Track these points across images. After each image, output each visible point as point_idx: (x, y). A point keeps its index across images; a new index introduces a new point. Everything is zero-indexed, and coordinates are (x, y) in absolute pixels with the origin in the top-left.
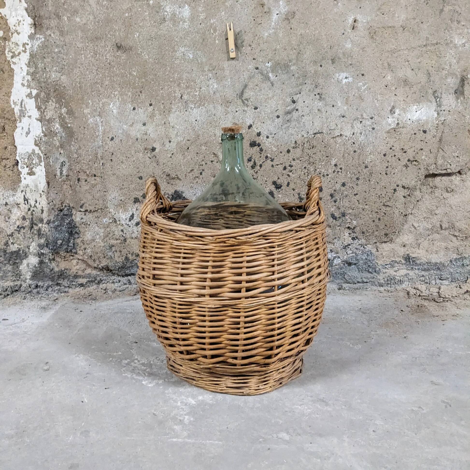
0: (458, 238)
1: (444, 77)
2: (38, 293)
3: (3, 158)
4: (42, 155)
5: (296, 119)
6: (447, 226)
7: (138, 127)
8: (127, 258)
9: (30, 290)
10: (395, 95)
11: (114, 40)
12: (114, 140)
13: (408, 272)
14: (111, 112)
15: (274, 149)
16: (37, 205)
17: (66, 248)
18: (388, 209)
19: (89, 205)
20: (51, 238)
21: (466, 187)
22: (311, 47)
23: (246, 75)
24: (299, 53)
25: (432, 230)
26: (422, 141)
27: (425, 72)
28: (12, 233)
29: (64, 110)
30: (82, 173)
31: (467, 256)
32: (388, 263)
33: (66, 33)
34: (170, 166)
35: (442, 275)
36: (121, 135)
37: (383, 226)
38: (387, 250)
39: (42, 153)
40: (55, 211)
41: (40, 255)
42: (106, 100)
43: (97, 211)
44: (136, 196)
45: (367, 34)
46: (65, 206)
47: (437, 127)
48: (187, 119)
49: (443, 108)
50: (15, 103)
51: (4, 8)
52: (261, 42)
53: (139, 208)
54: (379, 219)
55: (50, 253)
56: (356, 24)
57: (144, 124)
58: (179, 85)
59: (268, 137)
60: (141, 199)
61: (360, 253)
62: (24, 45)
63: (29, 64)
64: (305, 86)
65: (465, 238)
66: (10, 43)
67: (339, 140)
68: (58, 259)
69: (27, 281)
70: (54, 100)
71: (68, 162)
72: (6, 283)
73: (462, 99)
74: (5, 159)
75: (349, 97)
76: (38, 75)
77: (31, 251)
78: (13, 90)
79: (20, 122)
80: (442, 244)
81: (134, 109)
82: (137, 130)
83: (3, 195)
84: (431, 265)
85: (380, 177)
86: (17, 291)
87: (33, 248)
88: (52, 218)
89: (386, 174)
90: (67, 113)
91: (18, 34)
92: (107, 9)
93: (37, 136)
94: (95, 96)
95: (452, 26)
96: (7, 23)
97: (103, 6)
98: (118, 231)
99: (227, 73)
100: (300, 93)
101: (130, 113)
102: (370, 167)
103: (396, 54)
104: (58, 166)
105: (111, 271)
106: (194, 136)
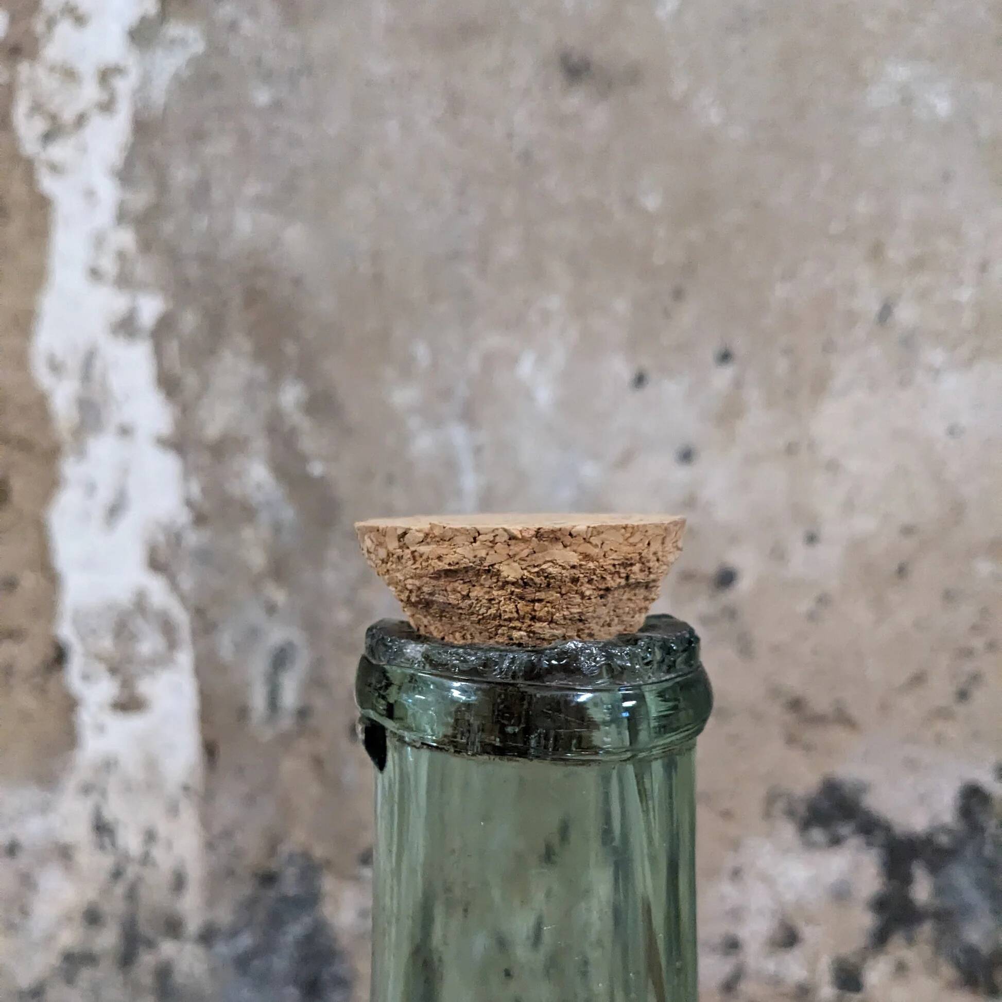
4: (181, 617)
14: (523, 401)
16: (158, 853)
28: (43, 982)
39: (183, 604)
40: (242, 881)
50: (55, 367)
57: (687, 456)
58: (876, 252)
62: (106, 75)
63: (129, 170)
71: (310, 648)
74: (9, 634)
81: (640, 380)
88: (224, 916)
90: (308, 412)
91: (80, 20)
93: (162, 522)
94: (448, 324)
101: (618, 404)
104: (259, 668)
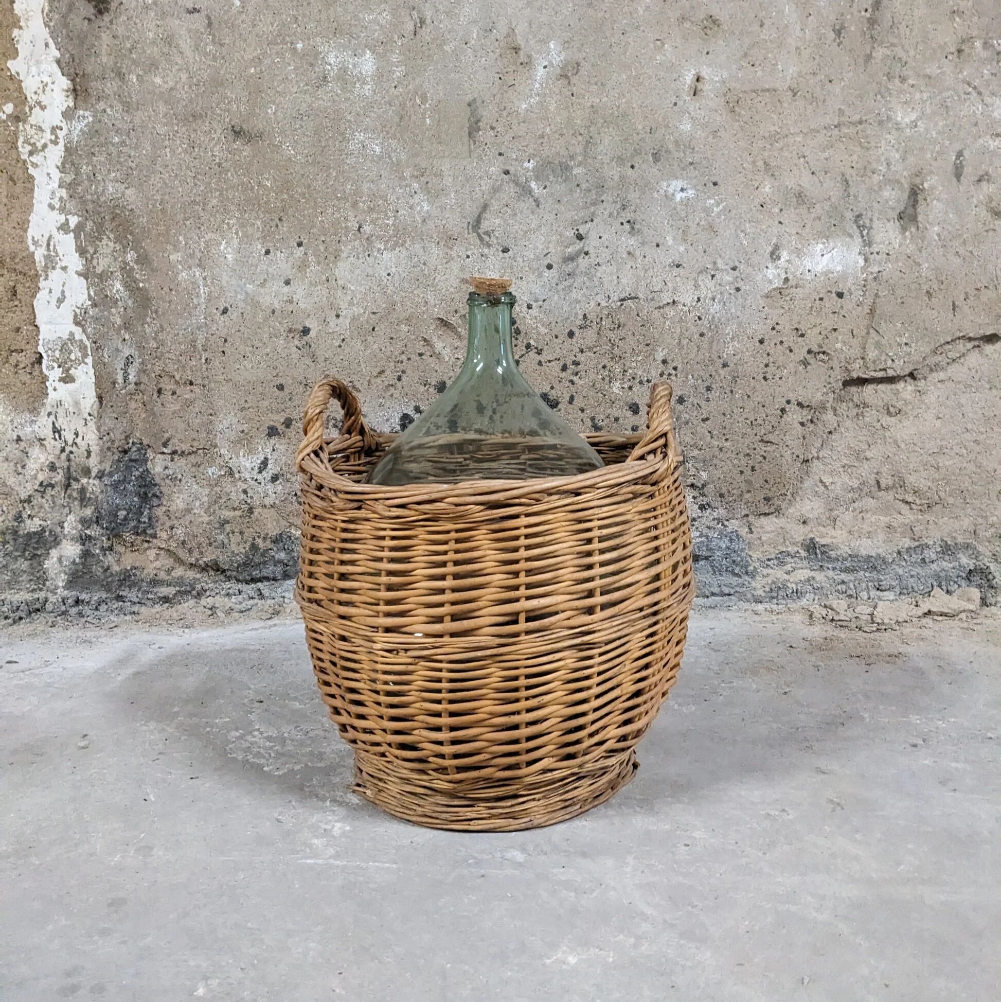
0: (913, 506)
1: (876, 189)
2: (80, 614)
3: (12, 348)
4: (88, 343)
5: (584, 270)
6: (891, 483)
7: (275, 288)
8: (254, 547)
9: (63, 608)
10: (780, 223)
11: (227, 120)
12: (229, 313)
13: (812, 574)
14: (222, 259)
15: (543, 330)
16: (79, 440)
17: (135, 527)
18: (770, 448)
19: (181, 441)
20: (105, 506)
21: (926, 404)
22: (611, 129)
23: (486, 185)
24: (588, 142)
25: (861, 491)
26: (834, 313)
27: (839, 179)
28: (30, 496)
29: (131, 256)
30: (166, 379)
31: (932, 543)
32: (773, 556)
33: (135, 106)
34: (338, 365)
35: (881, 581)
36: (241, 305)
37: (762, 482)
38: (769, 529)
39: (88, 338)
40: (113, 453)
41: (84, 540)
42: (213, 236)
43: (196, 452)
44: (272, 423)
45: (723, 103)
46: (133, 443)
47: (864, 286)
48: (371, 273)
49: (875, 248)
50: (35, 243)
51: (15, 58)
52: (515, 121)
53: (277, 446)
54: (753, 469)
55: (102, 535)
56: (700, 86)
57: (287, 283)
58: (355, 205)
59: (529, 307)
60: (281, 428)
61: (715, 535)
62: (54, 129)
63: (64, 167)
64: (601, 207)
65: (926, 506)
66: (28, 127)
67: (670, 312)
68: (119, 548)
69: (59, 591)
70: (112, 236)
71: (139, 357)
72: (17, 596)
73: (913, 229)
74: (16, 351)
75: (688, 227)
76: (80, 188)
77: (66, 532)
78: (33, 218)
79: (46, 279)
80: (881, 518)
81: (267, 252)
82: (273, 294)
83: (12, 421)
84: (859, 561)
85: (752, 384)
86: (38, 610)
87: (71, 524)
88: (107, 466)
89: (765, 379)
90: (137, 263)
91: (43, 108)
92: (215, 59)
93: (79, 305)
94: (191, 229)
95: (891, 87)
96: (21, 87)
97: (206, 54)
98: (237, 492)
99: (447, 181)
100: (592, 221)
101: (260, 261)
102: (732, 365)
103: (781, 142)
104: (120, 364)
105: (224, 571)
106: (384, 306)
